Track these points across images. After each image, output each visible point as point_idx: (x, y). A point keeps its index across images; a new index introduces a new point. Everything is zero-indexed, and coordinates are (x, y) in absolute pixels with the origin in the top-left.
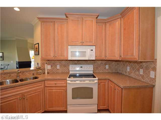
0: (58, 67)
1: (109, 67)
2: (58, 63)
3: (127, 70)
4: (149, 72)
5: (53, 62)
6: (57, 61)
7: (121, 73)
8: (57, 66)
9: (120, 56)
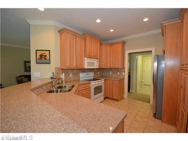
0: (71, 76)
1: (100, 73)
2: (71, 72)
3: (110, 74)
4: (122, 73)
5: (66, 70)
6: (70, 70)
7: (106, 76)
8: (70, 74)
9: (110, 66)
